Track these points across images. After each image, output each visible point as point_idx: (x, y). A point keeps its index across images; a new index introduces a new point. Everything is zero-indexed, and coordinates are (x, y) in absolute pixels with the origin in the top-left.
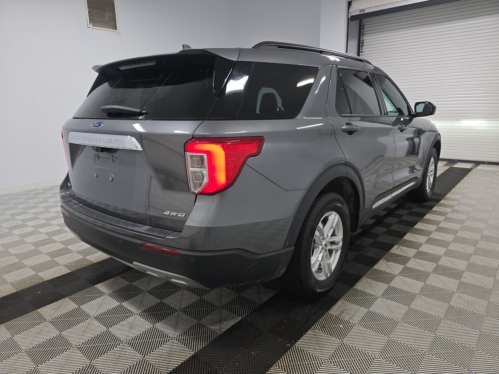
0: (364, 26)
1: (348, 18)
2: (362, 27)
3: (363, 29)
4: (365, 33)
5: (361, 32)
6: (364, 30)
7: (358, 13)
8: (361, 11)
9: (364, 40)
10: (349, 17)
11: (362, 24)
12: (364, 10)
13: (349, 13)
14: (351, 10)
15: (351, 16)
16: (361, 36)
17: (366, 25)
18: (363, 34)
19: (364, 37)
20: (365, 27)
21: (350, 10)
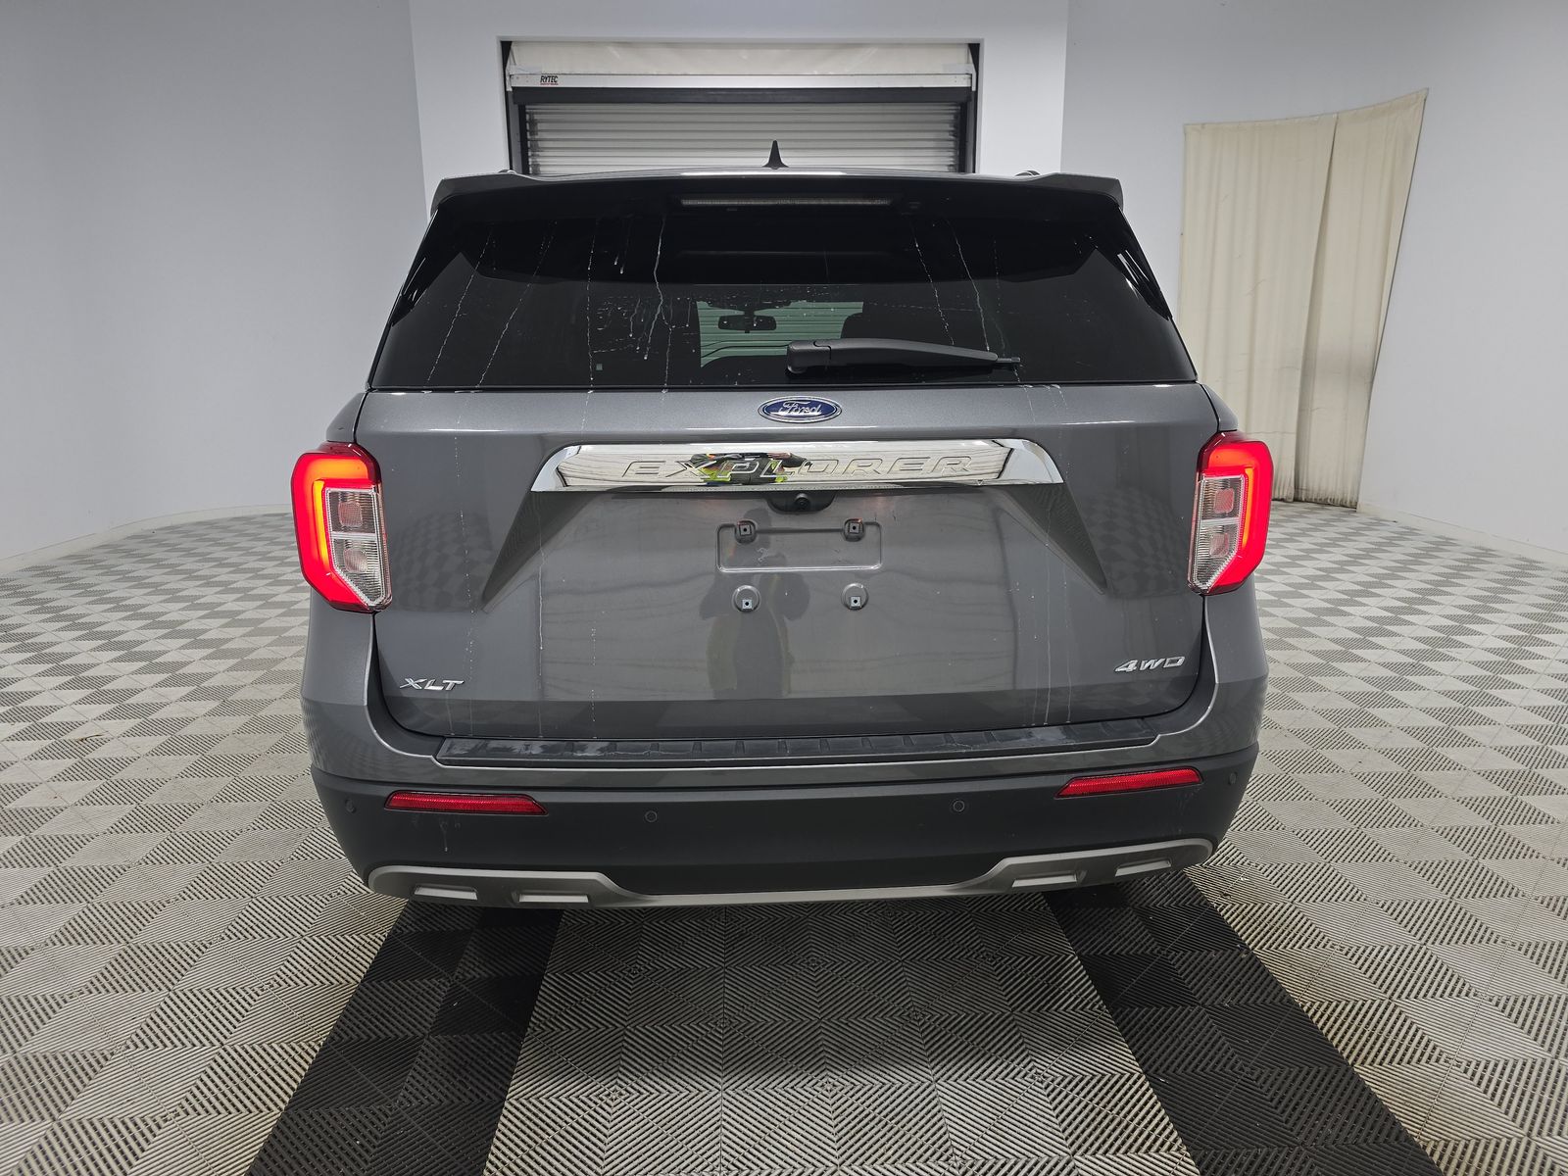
0: (533, 123)
1: (506, 93)
2: (528, 125)
3: (533, 133)
4: (540, 144)
5: (527, 140)
6: (537, 137)
7: (536, 83)
8: (544, 78)
9: (538, 165)
10: (509, 89)
11: (528, 117)
12: (553, 77)
13: (507, 78)
14: (511, 69)
15: (513, 88)
16: (530, 154)
17: (542, 121)
18: (536, 148)
19: (538, 156)
20: (540, 126)
21: (507, 67)
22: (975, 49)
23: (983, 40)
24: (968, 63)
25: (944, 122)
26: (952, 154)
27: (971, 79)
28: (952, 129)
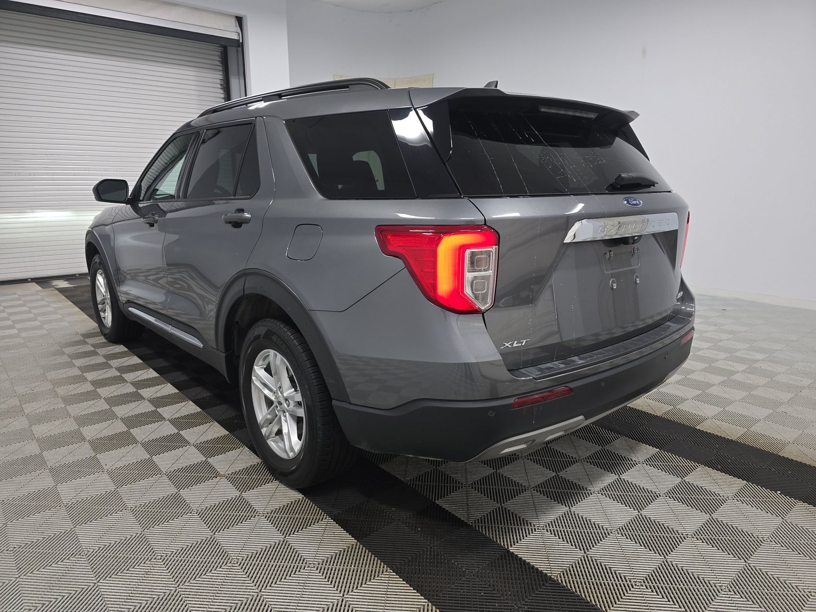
22: (240, 20)
23: (246, 16)
24: (236, 26)
25: (215, 55)
26: (221, 73)
27: (239, 35)
28: (220, 60)
